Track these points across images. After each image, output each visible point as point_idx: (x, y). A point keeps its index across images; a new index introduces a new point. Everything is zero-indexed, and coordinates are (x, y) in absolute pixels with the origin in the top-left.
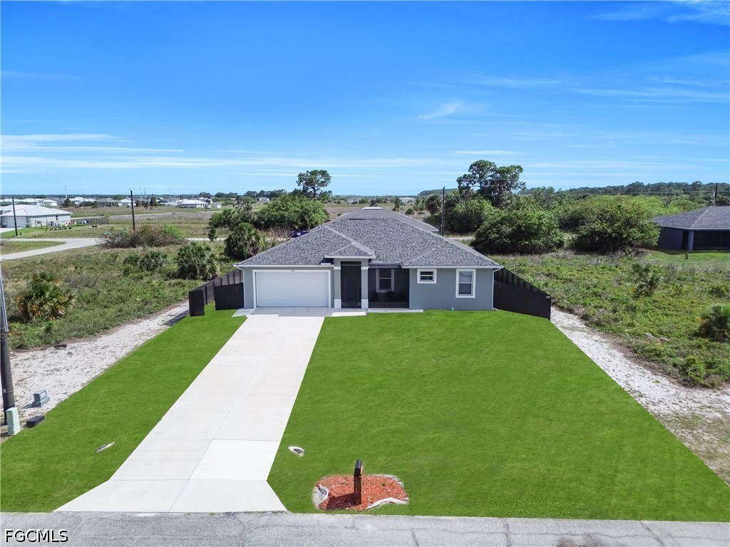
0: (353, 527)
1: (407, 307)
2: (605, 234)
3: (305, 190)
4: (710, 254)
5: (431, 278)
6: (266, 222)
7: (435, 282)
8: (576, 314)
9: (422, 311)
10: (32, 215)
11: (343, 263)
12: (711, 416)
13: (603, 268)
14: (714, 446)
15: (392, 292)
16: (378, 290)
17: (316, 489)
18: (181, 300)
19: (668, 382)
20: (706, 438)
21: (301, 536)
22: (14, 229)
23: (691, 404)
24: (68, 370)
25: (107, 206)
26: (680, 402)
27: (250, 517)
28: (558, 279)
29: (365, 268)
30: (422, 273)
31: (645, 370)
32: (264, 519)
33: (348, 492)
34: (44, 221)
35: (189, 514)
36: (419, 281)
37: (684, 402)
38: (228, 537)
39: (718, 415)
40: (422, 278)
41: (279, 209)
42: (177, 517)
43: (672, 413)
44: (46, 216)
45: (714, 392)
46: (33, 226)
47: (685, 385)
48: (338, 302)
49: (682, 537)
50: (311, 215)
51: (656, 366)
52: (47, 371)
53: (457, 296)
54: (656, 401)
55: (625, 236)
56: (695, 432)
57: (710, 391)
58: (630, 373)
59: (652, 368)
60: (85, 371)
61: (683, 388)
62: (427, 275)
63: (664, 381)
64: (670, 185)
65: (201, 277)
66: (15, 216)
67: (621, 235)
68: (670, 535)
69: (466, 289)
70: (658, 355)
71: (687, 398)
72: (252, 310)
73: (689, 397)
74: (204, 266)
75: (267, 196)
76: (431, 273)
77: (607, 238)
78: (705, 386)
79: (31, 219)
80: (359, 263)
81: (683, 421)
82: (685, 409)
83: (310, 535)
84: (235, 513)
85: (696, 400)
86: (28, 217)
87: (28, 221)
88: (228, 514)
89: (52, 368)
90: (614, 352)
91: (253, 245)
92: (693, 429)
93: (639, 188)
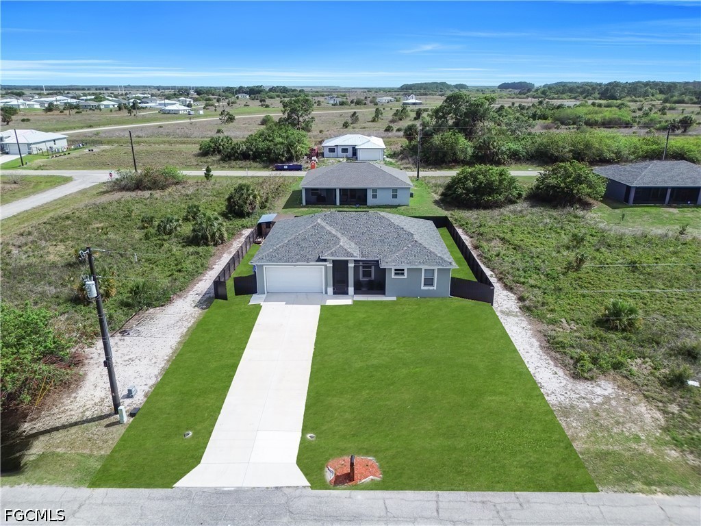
0: (350, 497)
1: (384, 293)
2: (558, 188)
3: (289, 117)
4: (647, 209)
5: (403, 274)
6: (254, 152)
7: (406, 277)
8: (515, 294)
9: (395, 298)
10: (33, 142)
11: (334, 262)
12: (582, 406)
13: (550, 229)
14: (578, 430)
15: (372, 281)
16: (361, 278)
17: (326, 469)
18: (201, 273)
19: (563, 374)
20: (574, 424)
21: (321, 504)
22: (19, 156)
23: (574, 396)
24: (139, 360)
25: (90, 109)
26: (566, 393)
27: (290, 490)
28: (510, 244)
29: (351, 265)
30: (396, 270)
31: (550, 361)
32: (298, 492)
33: (346, 472)
34: (44, 147)
35: (254, 488)
36: (393, 276)
37: (568, 393)
38: (280, 504)
39: (588, 405)
40: (396, 274)
41: (266, 139)
42: (248, 490)
43: (557, 403)
44: (45, 142)
45: (591, 384)
46: (35, 152)
47: (573, 377)
48: (330, 290)
49: (535, 503)
50: (297, 146)
51: (559, 356)
52: (125, 361)
53: (423, 288)
54: (549, 393)
55: (575, 192)
56: (568, 420)
57: (589, 382)
58: (539, 365)
59: (555, 359)
60: (153, 361)
61: (571, 380)
62: (399, 272)
63: (560, 372)
64: (647, 84)
65: (212, 243)
66: (18, 143)
67: (572, 190)
68: (528, 502)
69: (429, 282)
70: (563, 347)
71: (571, 389)
72: (264, 296)
73: (574, 388)
74: (214, 234)
75: (246, 93)
76: (403, 270)
77: (559, 192)
78: (586, 379)
79: (32, 146)
80: (346, 262)
81: (564, 411)
82: (567, 400)
83: (326, 503)
84: (281, 487)
85: (577, 392)
86: (29, 145)
87: (29, 149)
88: (277, 488)
89: (127, 358)
90: (534, 340)
91: (251, 204)
92: (567, 418)
93: (616, 88)
